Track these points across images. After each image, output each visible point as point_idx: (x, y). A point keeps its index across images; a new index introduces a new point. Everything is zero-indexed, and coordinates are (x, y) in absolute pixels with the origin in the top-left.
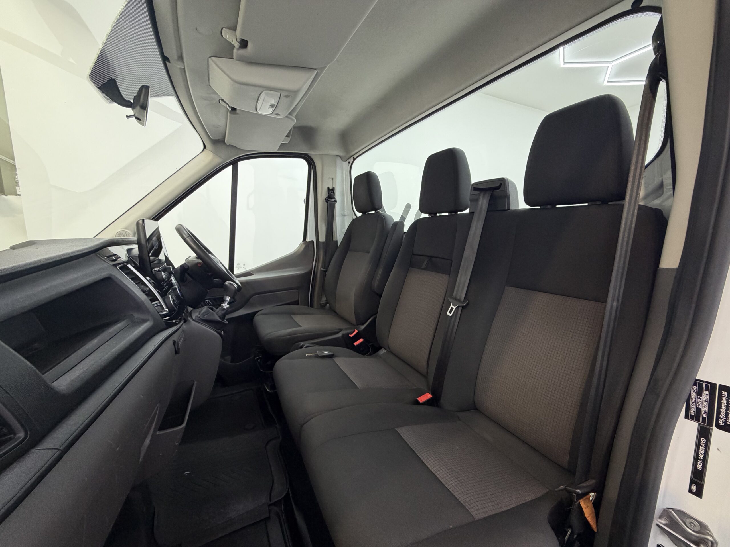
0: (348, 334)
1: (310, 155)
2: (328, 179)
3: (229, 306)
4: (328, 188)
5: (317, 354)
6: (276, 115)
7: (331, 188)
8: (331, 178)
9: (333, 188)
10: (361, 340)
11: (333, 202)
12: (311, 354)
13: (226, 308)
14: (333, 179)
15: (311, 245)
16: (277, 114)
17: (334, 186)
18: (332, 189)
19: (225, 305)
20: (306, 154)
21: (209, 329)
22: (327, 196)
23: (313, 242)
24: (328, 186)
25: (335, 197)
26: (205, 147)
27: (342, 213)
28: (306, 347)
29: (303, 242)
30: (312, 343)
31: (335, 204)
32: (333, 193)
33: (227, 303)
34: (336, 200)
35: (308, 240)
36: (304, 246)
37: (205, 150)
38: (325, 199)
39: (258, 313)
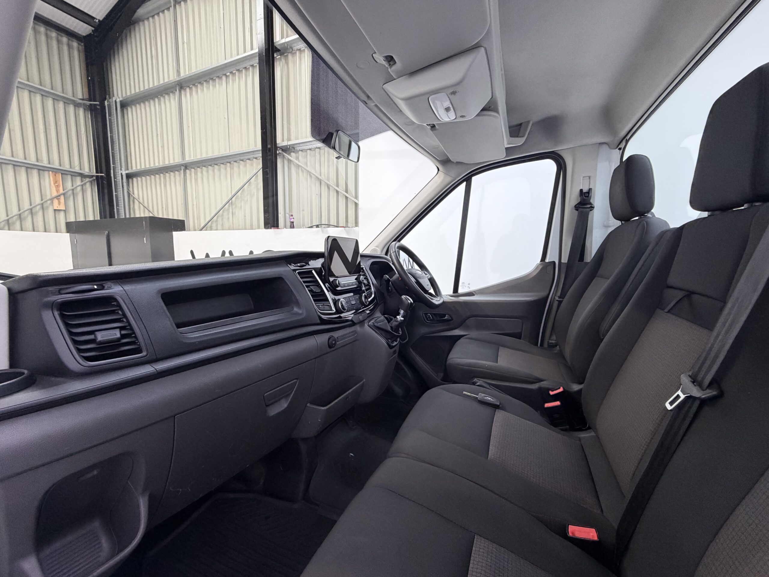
0: (549, 389)
1: (559, 152)
2: (582, 178)
3: (403, 319)
4: (581, 191)
5: (477, 396)
6: (461, 118)
7: (585, 190)
8: (587, 177)
9: (590, 190)
10: (558, 403)
11: (588, 210)
12: (470, 394)
13: (399, 320)
14: (590, 177)
15: (550, 268)
16: (462, 116)
17: (590, 188)
18: (588, 191)
19: (400, 318)
20: (553, 152)
21: (379, 337)
22: (579, 201)
23: (554, 263)
24: (581, 188)
25: (591, 201)
26: (438, 170)
27: (604, 224)
28: (478, 386)
29: (541, 263)
30: (490, 384)
31: (591, 212)
32: (588, 197)
33: (401, 316)
34: (593, 206)
35: (547, 260)
36: (541, 267)
37: (439, 172)
38: (574, 205)
39: (465, 337)
